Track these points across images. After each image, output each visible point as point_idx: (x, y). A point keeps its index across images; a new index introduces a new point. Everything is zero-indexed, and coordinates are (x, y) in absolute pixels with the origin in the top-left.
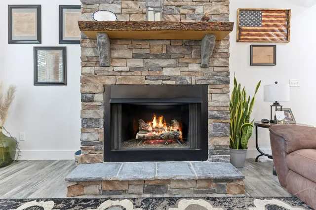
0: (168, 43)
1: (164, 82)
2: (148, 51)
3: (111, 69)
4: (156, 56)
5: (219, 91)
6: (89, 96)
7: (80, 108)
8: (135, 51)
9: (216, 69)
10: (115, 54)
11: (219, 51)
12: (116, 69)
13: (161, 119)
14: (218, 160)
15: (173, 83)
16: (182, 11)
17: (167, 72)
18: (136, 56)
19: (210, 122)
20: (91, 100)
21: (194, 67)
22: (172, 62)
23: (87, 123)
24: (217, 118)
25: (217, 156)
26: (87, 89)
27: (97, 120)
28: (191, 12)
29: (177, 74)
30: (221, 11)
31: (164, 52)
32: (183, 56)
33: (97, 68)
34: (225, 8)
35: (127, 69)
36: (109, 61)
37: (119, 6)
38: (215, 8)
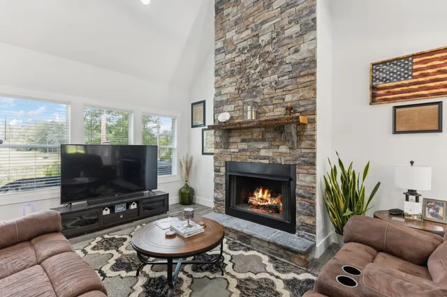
0: (263, 129)
1: (261, 161)
2: (250, 137)
3: (229, 150)
4: (255, 140)
5: (305, 172)
6: (218, 168)
7: (213, 176)
8: (243, 137)
9: (303, 151)
10: (231, 140)
11: (305, 134)
12: (232, 150)
13: (266, 192)
14: (303, 236)
15: (267, 162)
16: (274, 102)
17: (263, 153)
18: (243, 141)
19: (298, 200)
20: (219, 171)
21: (283, 149)
22: (266, 144)
23: (217, 186)
24: (303, 197)
25: (303, 233)
26: (217, 164)
27: (222, 185)
28: (282, 101)
29: (271, 154)
30: (308, 96)
31: (260, 137)
32: (274, 139)
33: (221, 150)
34: (313, 92)
35: (236, 150)
36: (227, 145)
37: (233, 106)
38: (301, 94)
